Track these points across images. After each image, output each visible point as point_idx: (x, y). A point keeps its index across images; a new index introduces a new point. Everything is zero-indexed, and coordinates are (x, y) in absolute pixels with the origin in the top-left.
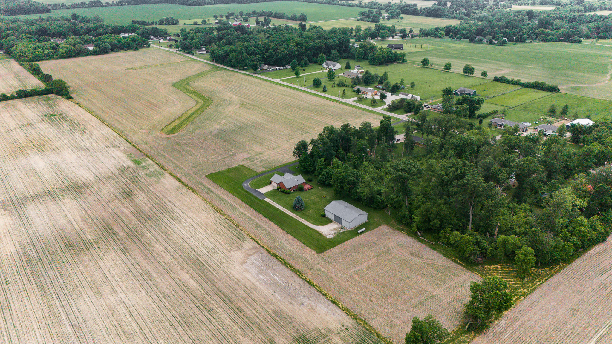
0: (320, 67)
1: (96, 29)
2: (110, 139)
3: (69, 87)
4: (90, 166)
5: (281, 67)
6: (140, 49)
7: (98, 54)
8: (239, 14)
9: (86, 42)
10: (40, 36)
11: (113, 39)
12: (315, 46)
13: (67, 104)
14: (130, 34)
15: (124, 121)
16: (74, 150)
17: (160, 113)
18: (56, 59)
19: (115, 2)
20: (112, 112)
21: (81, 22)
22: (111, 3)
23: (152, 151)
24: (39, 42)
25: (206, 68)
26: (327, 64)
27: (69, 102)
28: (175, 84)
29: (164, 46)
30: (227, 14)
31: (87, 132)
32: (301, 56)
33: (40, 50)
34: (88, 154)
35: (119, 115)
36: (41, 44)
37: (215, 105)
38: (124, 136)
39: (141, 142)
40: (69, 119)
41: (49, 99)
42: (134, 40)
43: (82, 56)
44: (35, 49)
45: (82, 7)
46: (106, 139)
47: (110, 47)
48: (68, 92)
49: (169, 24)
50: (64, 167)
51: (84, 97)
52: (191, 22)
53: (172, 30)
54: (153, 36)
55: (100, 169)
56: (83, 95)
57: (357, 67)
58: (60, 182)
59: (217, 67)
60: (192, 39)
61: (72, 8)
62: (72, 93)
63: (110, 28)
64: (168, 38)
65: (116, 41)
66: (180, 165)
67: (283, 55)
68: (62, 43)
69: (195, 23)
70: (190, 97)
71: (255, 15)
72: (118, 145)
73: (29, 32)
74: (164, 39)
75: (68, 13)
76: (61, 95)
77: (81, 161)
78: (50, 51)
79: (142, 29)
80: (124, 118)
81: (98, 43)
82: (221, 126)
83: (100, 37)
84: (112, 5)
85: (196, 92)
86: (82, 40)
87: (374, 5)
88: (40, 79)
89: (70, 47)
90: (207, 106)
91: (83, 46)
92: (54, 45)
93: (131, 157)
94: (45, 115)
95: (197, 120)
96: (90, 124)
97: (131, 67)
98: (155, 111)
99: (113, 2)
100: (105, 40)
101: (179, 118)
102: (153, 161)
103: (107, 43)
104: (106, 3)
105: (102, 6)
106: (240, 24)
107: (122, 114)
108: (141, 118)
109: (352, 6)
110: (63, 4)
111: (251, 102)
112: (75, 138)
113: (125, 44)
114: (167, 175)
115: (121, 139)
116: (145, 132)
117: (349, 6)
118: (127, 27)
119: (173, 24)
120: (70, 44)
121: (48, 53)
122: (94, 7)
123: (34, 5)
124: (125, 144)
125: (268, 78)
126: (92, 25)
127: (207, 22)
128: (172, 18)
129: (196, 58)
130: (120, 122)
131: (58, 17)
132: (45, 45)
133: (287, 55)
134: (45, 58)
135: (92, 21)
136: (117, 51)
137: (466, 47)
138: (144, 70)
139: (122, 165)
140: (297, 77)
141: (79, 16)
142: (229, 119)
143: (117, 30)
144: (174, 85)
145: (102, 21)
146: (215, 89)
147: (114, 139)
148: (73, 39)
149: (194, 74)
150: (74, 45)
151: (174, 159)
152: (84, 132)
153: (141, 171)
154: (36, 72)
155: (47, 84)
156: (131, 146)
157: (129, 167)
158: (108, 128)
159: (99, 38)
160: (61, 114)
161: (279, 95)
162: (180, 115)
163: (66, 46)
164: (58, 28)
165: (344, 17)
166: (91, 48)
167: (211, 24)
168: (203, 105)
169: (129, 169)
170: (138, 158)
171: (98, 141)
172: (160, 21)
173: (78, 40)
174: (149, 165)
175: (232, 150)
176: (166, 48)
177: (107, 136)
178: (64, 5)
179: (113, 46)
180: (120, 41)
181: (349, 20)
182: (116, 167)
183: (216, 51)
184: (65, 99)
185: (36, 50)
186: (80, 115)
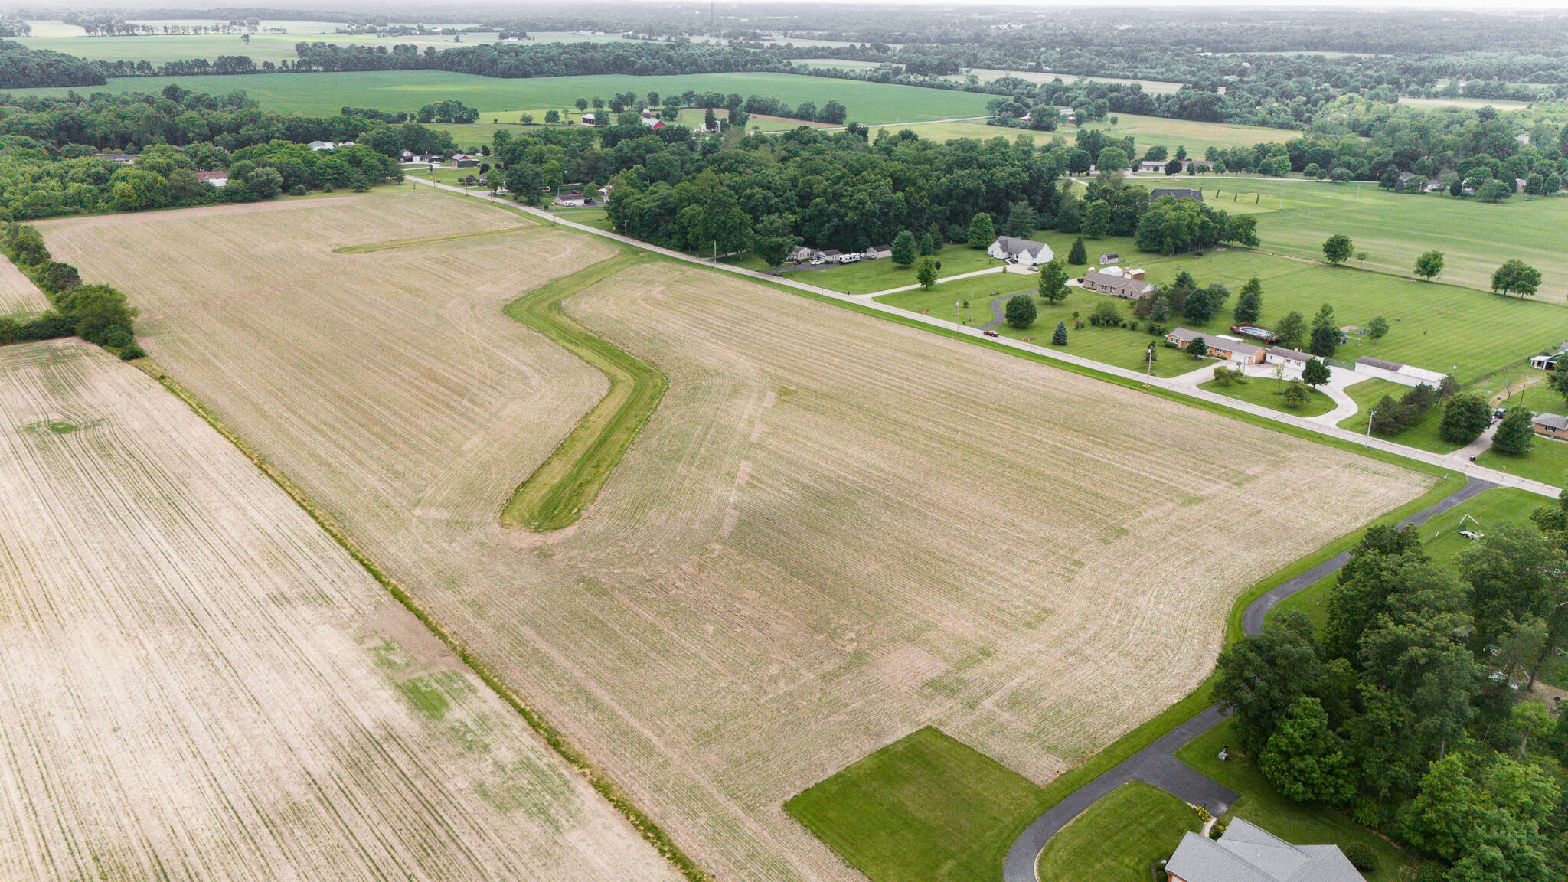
0: (979, 254)
1: (235, 128)
2: (292, 551)
3: (135, 312)
4: (195, 721)
5: (856, 256)
6: (375, 190)
7: (241, 202)
8: (647, 100)
9: (205, 164)
10: (61, 143)
11: (291, 155)
12: (957, 187)
13: (121, 380)
14: (341, 144)
15: (345, 459)
16: (128, 619)
17: (482, 427)
18: (104, 212)
19: (289, 64)
20: (293, 418)
21: (190, 107)
22: (278, 65)
23: (482, 627)
24: (54, 160)
25: (602, 254)
26: (1004, 247)
27: (129, 372)
28: (511, 306)
29: (445, 180)
30: (613, 98)
31: (192, 515)
32: (917, 218)
33: (53, 183)
34: (189, 641)
35: (320, 432)
36: (57, 164)
37: (681, 390)
38: (351, 541)
39: (426, 574)
40: (124, 448)
41: (58, 358)
42: (355, 160)
43: (189, 205)
44: (39, 178)
45: (196, 74)
46: (276, 555)
47: (281, 179)
48: (131, 333)
49: (450, 122)
50: (65, 729)
51: (186, 351)
52: (516, 116)
53: (460, 135)
54: (411, 151)
55: (247, 751)
56: (184, 342)
57: (1110, 257)
58: (33, 848)
59: (637, 251)
60: (539, 159)
61: (167, 74)
62: (142, 334)
63: (280, 125)
64: (458, 157)
65: (299, 161)
66: (637, 725)
67: (862, 214)
68: (128, 164)
69: (527, 121)
70: (581, 358)
71: (693, 104)
72: (329, 590)
73: (29, 130)
74: (442, 161)
75: (155, 87)
76: (104, 343)
77: (154, 694)
78: (84, 186)
79: (378, 129)
80: (342, 448)
81: (244, 167)
82: (741, 489)
83: (248, 148)
84: (280, 71)
85: (594, 340)
86: (193, 157)
87: (1015, 87)
88: (39, 281)
89: (151, 175)
90: (652, 398)
91: (193, 175)
92: (101, 170)
93: (390, 664)
94: (30, 429)
95: (635, 456)
96: (205, 474)
97: (349, 242)
98: (462, 415)
99: (284, 62)
100: (265, 158)
101: (561, 449)
102: (503, 695)
103: (271, 165)
104: (265, 64)
105: (254, 72)
106: (660, 124)
107: (333, 428)
108: (412, 447)
109: (951, 88)
110: (143, 62)
111: (813, 385)
112: (138, 551)
113: (329, 171)
114: (587, 796)
115: (339, 555)
116: (438, 516)
117: (941, 87)
118: (331, 124)
119: (460, 121)
120: (152, 168)
121: (79, 193)
122: (230, 73)
123: (59, 62)
124: (361, 588)
125: (827, 293)
126: (225, 116)
127: (562, 118)
128: (460, 104)
129: (558, 220)
130: (329, 465)
131: (126, 93)
132: (72, 167)
133: (873, 214)
134: (67, 209)
135: (224, 105)
136: (301, 193)
137: (1393, 203)
138: (394, 253)
139: (353, 719)
140: (926, 290)
141: (186, 93)
142: (761, 456)
143: (302, 132)
144: (509, 310)
145: (253, 104)
146: (660, 327)
147: (307, 558)
148: (162, 152)
149: (567, 272)
150: (165, 171)
151: (597, 678)
152: (179, 512)
153: (450, 767)
154: (29, 254)
155: (59, 301)
156: (386, 598)
157: (392, 737)
158: (281, 498)
159: (246, 153)
160: (94, 424)
161: (899, 355)
162: (564, 433)
163: (140, 172)
164: (119, 121)
165: (949, 115)
166: (219, 182)
167: (571, 123)
168: (638, 391)
169: (393, 751)
170: (423, 674)
171: (238, 568)
172: (424, 110)
173: (179, 156)
174: (482, 720)
175: (845, 628)
176: (454, 185)
177: (277, 537)
178: (144, 66)
179: (290, 175)
180: (312, 163)
181: (964, 122)
182: (326, 734)
183: (630, 199)
184: (115, 359)
185: (40, 184)
186: (168, 428)
